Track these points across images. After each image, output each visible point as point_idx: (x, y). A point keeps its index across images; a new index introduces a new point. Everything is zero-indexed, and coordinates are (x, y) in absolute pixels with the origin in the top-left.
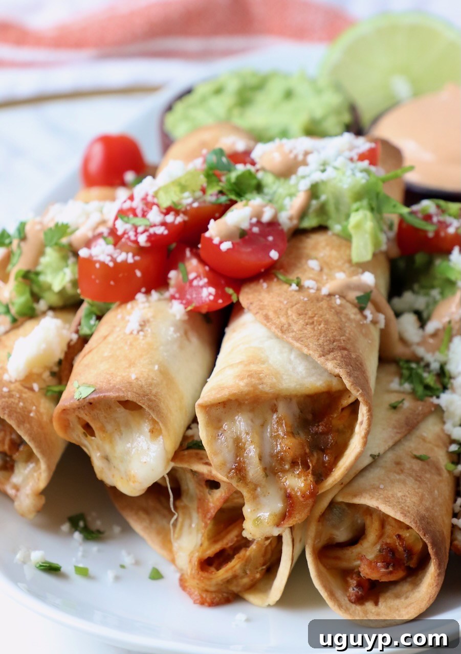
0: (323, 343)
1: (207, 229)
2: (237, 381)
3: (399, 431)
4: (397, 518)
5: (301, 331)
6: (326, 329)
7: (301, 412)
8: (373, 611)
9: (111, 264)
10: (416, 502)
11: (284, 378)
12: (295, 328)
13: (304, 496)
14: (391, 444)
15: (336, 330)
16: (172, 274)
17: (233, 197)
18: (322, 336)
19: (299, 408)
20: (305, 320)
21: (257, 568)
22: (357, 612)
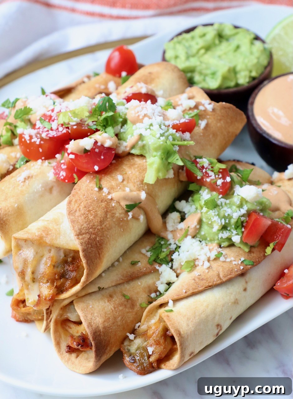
0: (84, 228)
1: (68, 144)
2: (36, 232)
3: (123, 278)
4: (85, 327)
5: (78, 217)
6: (92, 220)
7: (65, 256)
8: (73, 360)
9: (28, 142)
10: (101, 322)
11: (61, 237)
12: (78, 214)
13: (45, 299)
14: (113, 284)
15: (97, 222)
16: (58, 156)
17: (99, 128)
18: (86, 224)
19: (64, 254)
20: (85, 211)
21: (40, 314)
22: (65, 357)
